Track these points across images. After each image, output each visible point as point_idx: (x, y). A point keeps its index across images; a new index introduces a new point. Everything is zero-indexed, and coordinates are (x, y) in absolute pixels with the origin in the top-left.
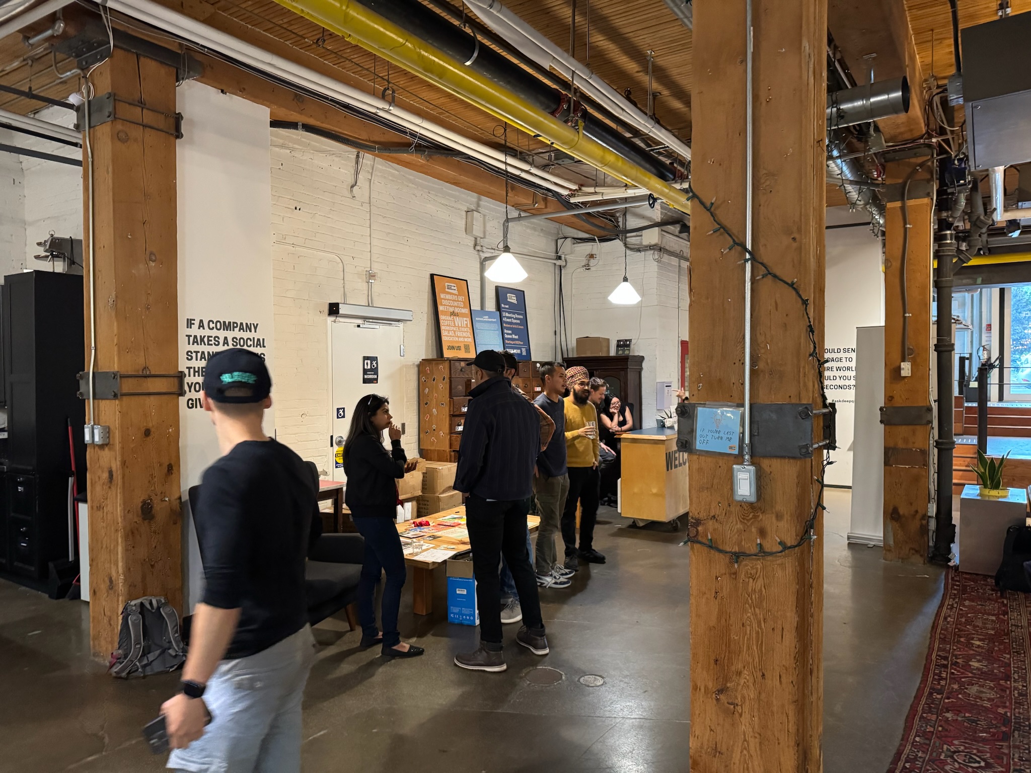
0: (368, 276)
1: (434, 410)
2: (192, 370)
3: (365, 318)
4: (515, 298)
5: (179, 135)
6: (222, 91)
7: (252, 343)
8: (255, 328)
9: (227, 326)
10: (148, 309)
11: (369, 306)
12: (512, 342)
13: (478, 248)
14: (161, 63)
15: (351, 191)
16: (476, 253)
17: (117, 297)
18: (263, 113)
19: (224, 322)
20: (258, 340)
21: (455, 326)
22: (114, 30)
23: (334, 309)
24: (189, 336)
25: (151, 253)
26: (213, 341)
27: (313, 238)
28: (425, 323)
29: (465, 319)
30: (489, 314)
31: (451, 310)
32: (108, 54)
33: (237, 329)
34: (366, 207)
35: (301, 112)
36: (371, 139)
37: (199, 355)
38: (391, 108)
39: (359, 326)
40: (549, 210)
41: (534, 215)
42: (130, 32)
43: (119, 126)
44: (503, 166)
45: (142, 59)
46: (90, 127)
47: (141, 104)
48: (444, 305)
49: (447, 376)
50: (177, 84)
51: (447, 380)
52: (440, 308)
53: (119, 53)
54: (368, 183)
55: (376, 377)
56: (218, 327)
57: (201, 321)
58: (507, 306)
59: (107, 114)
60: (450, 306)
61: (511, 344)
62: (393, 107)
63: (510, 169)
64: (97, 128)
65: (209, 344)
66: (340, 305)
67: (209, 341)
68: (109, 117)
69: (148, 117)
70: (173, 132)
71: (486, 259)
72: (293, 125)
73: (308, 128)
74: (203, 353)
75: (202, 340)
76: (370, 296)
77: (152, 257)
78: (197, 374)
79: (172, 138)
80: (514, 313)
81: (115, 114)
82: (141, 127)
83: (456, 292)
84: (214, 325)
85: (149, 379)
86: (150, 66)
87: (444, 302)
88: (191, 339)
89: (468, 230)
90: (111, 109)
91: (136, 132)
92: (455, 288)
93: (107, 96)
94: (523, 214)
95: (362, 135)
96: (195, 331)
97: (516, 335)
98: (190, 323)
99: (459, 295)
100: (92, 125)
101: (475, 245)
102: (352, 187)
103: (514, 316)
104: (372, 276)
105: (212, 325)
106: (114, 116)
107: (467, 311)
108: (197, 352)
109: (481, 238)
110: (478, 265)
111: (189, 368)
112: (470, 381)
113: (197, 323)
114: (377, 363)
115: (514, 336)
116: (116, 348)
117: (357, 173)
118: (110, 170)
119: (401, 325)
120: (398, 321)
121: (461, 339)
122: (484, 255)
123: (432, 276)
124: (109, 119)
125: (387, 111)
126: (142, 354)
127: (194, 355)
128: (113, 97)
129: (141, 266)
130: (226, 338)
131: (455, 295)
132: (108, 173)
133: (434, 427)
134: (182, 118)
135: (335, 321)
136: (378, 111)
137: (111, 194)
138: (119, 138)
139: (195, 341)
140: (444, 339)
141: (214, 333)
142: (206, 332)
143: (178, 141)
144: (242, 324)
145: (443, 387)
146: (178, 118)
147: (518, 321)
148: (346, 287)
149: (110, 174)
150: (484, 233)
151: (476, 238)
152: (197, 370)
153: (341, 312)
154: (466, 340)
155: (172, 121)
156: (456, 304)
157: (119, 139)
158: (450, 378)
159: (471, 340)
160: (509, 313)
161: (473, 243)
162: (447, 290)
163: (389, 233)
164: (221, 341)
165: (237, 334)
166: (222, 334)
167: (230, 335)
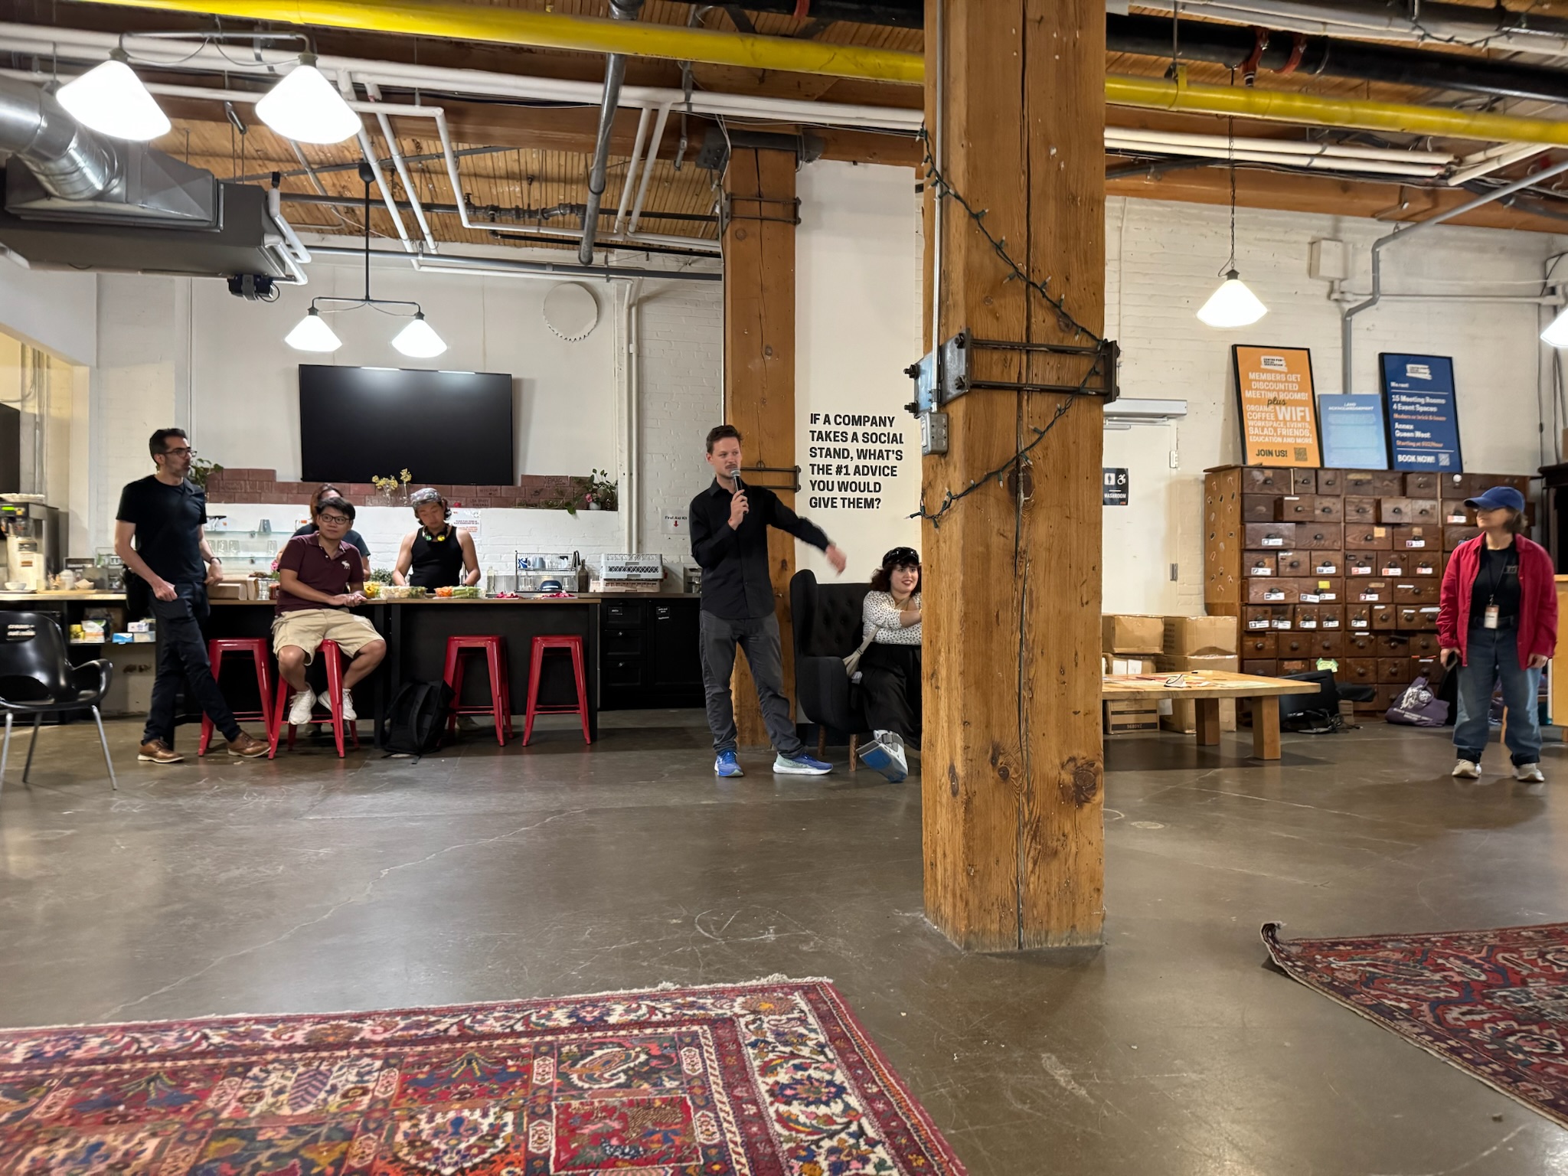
1: (1222, 545)
2: (813, 468)
4: (1427, 371)
5: (796, 221)
6: (855, 163)
7: (886, 439)
8: (891, 422)
9: (857, 421)
10: (763, 403)
12: (1413, 444)
13: (1335, 296)
14: (780, 150)
16: (1333, 305)
17: (733, 392)
18: (907, 174)
19: (854, 417)
20: (895, 435)
21: (1277, 419)
22: (730, 132)
24: (813, 432)
25: (768, 347)
26: (841, 437)
28: (1221, 418)
29: (1299, 409)
30: (1361, 400)
31: (1271, 396)
32: (728, 156)
33: (868, 424)
37: (824, 451)
43: (737, 225)
45: (760, 152)
46: (723, 233)
47: (759, 198)
48: (1257, 389)
49: (1236, 491)
50: (797, 169)
51: (1237, 497)
52: (1247, 394)
53: (739, 151)
55: (1124, 496)
56: (846, 422)
57: (827, 416)
58: (1406, 385)
60: (1269, 390)
61: (1411, 447)
64: (726, 233)
65: (835, 441)
67: (835, 436)
69: (768, 209)
70: (792, 220)
71: (1352, 312)
74: (828, 449)
75: (828, 435)
77: (767, 350)
78: (819, 472)
79: (791, 226)
80: (1420, 396)
81: (733, 214)
82: (760, 221)
83: (1284, 369)
84: (842, 420)
85: (764, 473)
86: (770, 158)
87: (1255, 385)
88: (816, 435)
89: (1312, 271)
90: (729, 210)
91: (755, 228)
92: (1283, 362)
94: (1402, 226)
96: (820, 426)
97: (1424, 432)
98: (814, 418)
99: (1291, 371)
100: (723, 230)
101: (1331, 291)
103: (1422, 401)
105: (839, 420)
106: (731, 216)
107: (1305, 396)
108: (821, 449)
109: (1342, 280)
110: (1339, 324)
111: (810, 466)
112: (1281, 499)
113: (822, 418)
114: (1127, 478)
115: (1418, 434)
118: (730, 270)
119: (1172, 422)
120: (1163, 416)
121: (1290, 440)
122: (1347, 307)
123: (1234, 348)
124: (729, 220)
126: (757, 448)
127: (818, 452)
128: (730, 197)
129: (758, 361)
130: (855, 434)
131: (1281, 373)
133: (1221, 569)
134: (800, 202)
137: (730, 294)
138: (738, 237)
139: (820, 437)
140: (1250, 440)
141: (842, 428)
142: (832, 427)
143: (798, 227)
144: (874, 418)
145: (1232, 508)
146: (796, 203)
147: (1434, 409)
149: (729, 275)
150: (1345, 269)
151: (1332, 282)
152: (819, 467)
154: (1299, 441)
155: (791, 207)
156: (1281, 386)
158: (1242, 494)
159: (1311, 441)
160: (1409, 395)
161: (1326, 290)
162: (1263, 366)
163: (1153, 295)
164: (850, 437)
165: (869, 428)
166: (850, 429)
167: (860, 430)
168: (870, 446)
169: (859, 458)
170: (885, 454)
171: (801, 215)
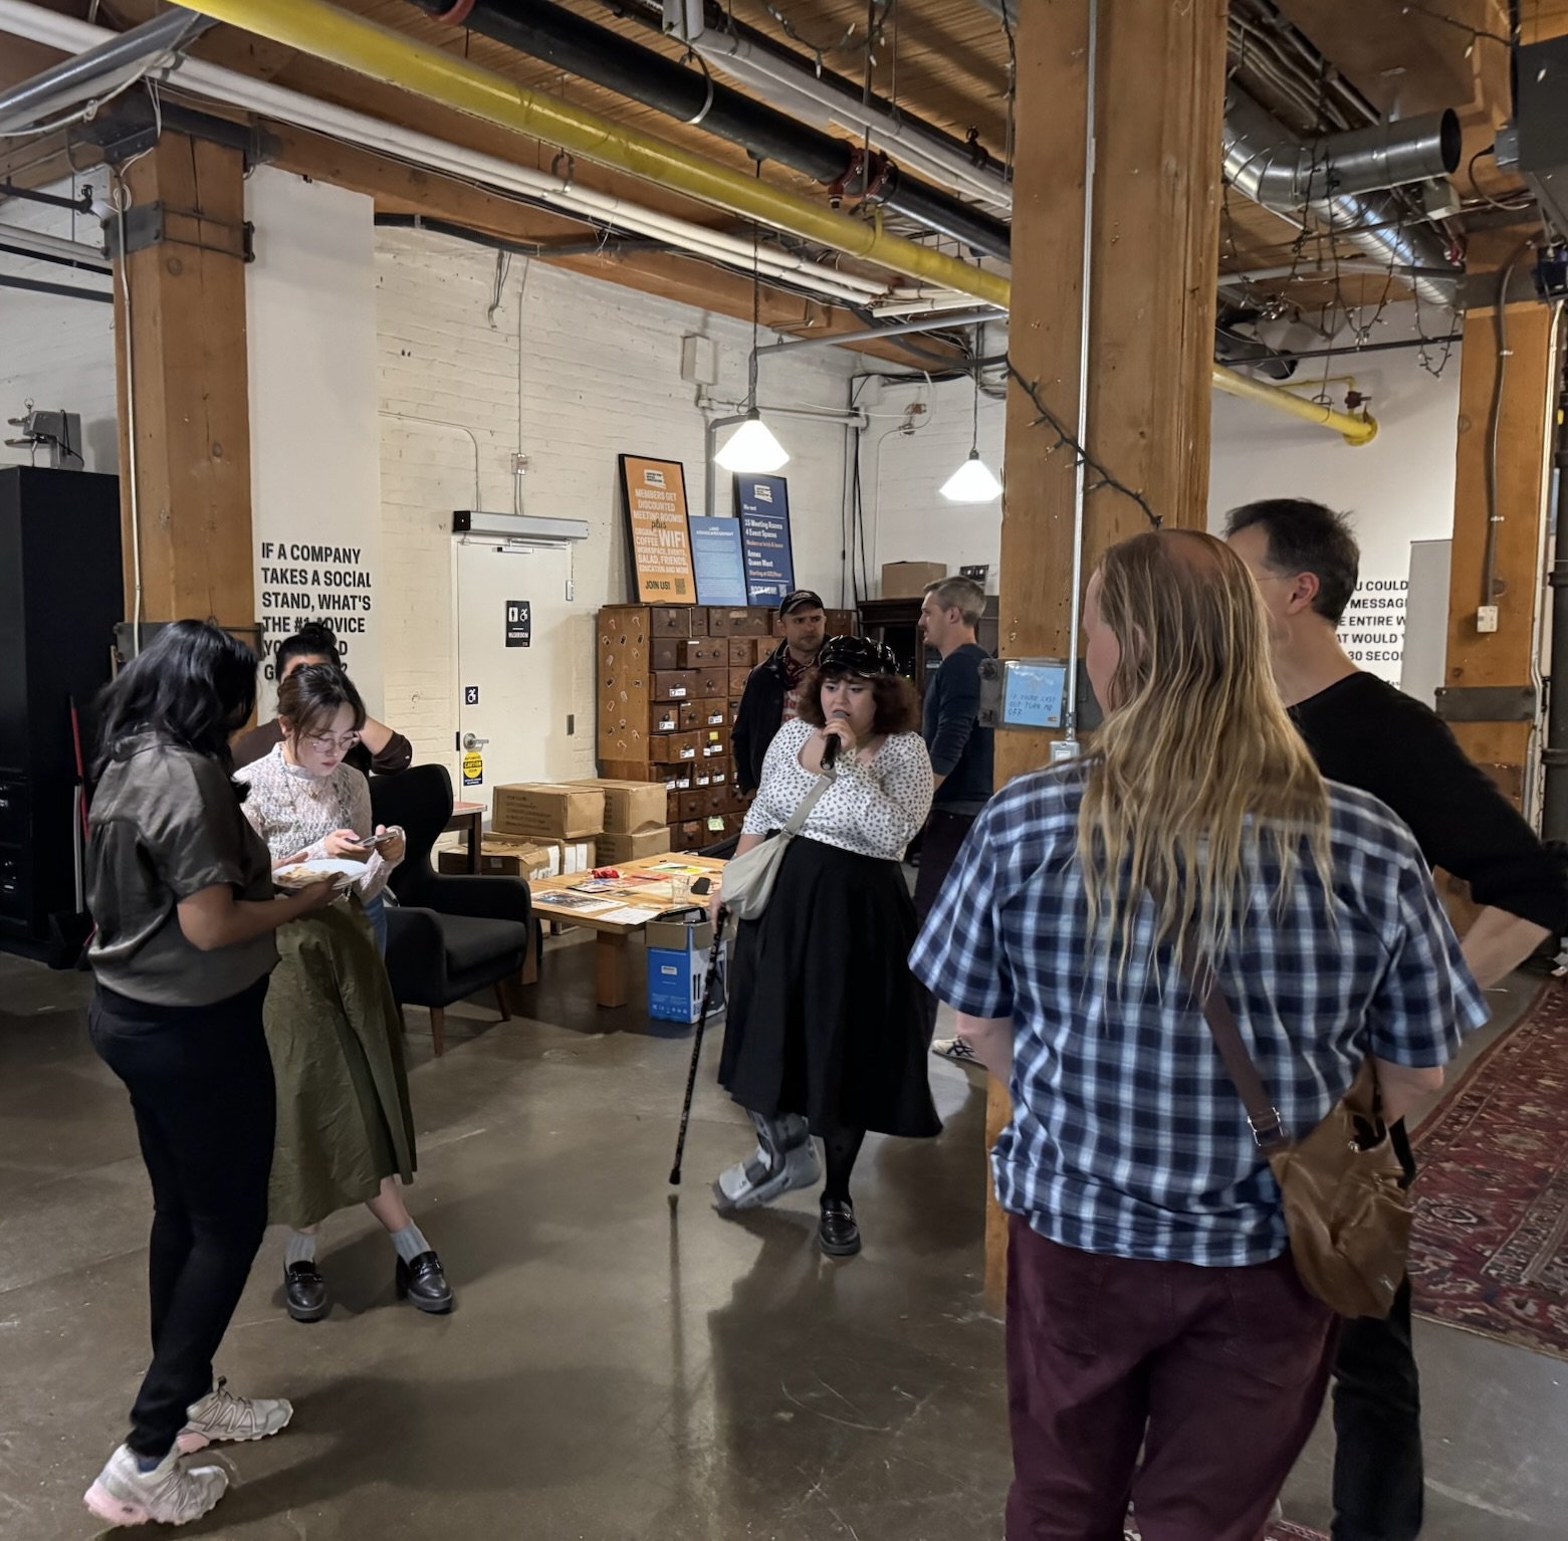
0: (515, 463)
1: (623, 693)
2: (270, 622)
3: (510, 536)
4: (769, 493)
5: (249, 257)
6: (305, 178)
7: (351, 580)
8: (357, 556)
9: (317, 554)
10: (213, 528)
11: (516, 514)
12: (761, 574)
13: (704, 403)
14: (225, 146)
15: (490, 317)
16: (698, 411)
17: (171, 510)
18: (364, 205)
19: (313, 548)
20: (361, 575)
21: (660, 546)
22: (163, 104)
23: (461, 522)
24: (266, 570)
25: (216, 444)
26: (299, 578)
27: (433, 403)
28: (608, 541)
29: (677, 533)
30: (721, 523)
31: (654, 517)
32: (153, 141)
33: (331, 559)
34: (514, 342)
35: (421, 199)
36: (531, 234)
37: (280, 598)
38: (567, 189)
39: (500, 549)
40: (834, 330)
41: (809, 339)
42: (182, 104)
43: (170, 252)
44: (750, 265)
45: (198, 144)
46: (126, 252)
47: (197, 213)
48: (642, 509)
49: (645, 634)
50: (245, 175)
51: (646, 641)
52: (635, 515)
53: (170, 136)
54: (517, 300)
55: (527, 635)
56: (306, 555)
57: (282, 546)
58: (754, 508)
59: (154, 234)
60: (652, 511)
61: (760, 577)
62: (570, 186)
63: (762, 269)
64: (137, 254)
65: (292, 582)
66: (472, 515)
67: (293, 576)
68: (156, 238)
69: (208, 233)
70: (243, 254)
71: (718, 423)
72: (406, 220)
73: (431, 224)
74: (285, 595)
75: (283, 575)
76: (518, 496)
77: (215, 449)
78: (277, 627)
79: (240, 262)
80: (766, 521)
81: (165, 233)
82: (198, 250)
83: (662, 485)
84: (299, 553)
86: (210, 153)
87: (642, 504)
88: (269, 573)
89: (686, 370)
90: (159, 226)
91: (191, 257)
92: (661, 478)
93: (154, 206)
94: (787, 339)
95: (514, 229)
96: (274, 562)
97: (768, 561)
98: (267, 550)
99: (668, 490)
100: (129, 249)
101: (699, 398)
102: (492, 309)
103: (766, 526)
104: (522, 463)
105: (297, 553)
106: (162, 236)
107: (680, 519)
108: (276, 594)
109: (709, 384)
110: (702, 435)
111: (267, 619)
112: (685, 643)
113: (276, 549)
114: (528, 613)
115: (765, 563)
116: (173, 589)
117: (499, 284)
118: (159, 319)
119: (569, 546)
120: (564, 539)
121: (670, 570)
122: (712, 416)
123: (621, 458)
124: (156, 242)
125: (562, 194)
126: (207, 596)
127: (273, 598)
128: (161, 206)
129: (204, 464)
130: (316, 573)
131: (661, 490)
132: (155, 323)
133: (623, 722)
134: (253, 229)
135: (462, 542)
136: (545, 194)
137: (160, 356)
138: (173, 269)
139: (274, 578)
140: (641, 569)
141: (300, 565)
142: (288, 564)
143: (247, 266)
144: (337, 550)
145: (638, 653)
146: (248, 230)
147: (774, 535)
148: (480, 484)
149: (159, 327)
150: (715, 376)
151: (699, 386)
152: (277, 621)
153: (474, 525)
154: (678, 570)
155: (239, 235)
156: (661, 506)
157: (170, 271)
158: (651, 638)
159: (687, 571)
160: (757, 520)
161: (692, 396)
162: (646, 482)
163: (550, 386)
164: (310, 577)
165: (332, 565)
166: (310, 566)
167: (322, 567)
168: (333, 590)
169: (321, 607)
170: (351, 600)
171: (255, 250)
